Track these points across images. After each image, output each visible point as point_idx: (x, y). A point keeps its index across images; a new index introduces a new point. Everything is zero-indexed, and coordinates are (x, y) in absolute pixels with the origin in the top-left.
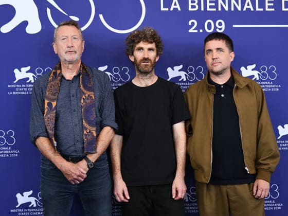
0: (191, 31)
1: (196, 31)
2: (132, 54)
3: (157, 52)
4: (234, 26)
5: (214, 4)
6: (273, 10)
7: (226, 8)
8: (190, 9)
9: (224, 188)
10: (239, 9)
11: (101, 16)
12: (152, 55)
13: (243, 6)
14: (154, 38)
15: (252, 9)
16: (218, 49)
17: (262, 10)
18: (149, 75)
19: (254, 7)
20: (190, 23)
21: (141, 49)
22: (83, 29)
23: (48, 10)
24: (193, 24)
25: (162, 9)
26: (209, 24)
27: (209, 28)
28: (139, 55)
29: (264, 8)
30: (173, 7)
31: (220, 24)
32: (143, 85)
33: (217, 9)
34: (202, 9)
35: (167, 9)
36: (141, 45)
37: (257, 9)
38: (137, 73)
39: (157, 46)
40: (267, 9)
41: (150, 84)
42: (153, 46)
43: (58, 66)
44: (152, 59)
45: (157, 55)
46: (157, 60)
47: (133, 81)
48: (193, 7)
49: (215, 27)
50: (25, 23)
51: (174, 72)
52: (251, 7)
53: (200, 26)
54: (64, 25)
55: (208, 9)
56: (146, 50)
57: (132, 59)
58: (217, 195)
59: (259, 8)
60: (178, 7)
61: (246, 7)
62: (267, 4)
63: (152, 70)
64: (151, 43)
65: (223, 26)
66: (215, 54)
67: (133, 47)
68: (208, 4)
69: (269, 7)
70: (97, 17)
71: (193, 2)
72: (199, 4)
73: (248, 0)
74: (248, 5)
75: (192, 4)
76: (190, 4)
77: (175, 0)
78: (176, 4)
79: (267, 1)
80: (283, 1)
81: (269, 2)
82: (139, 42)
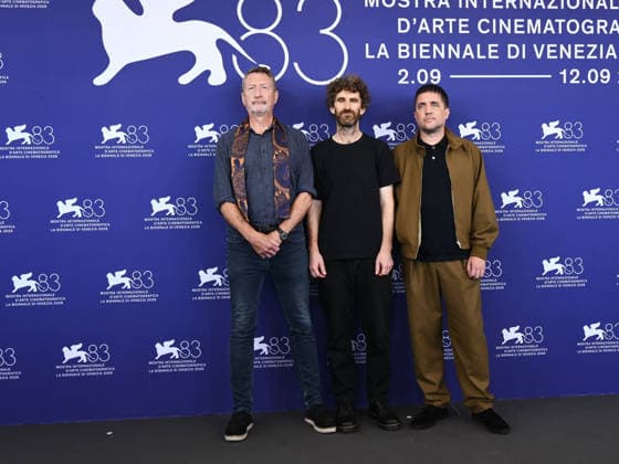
0: (401, 82)
1: (407, 83)
2: (333, 106)
3: (363, 103)
4: (451, 76)
5: (427, 51)
6: (497, 57)
7: (442, 55)
8: (400, 56)
9: (433, 266)
10: (458, 55)
11: (296, 65)
12: (355, 107)
13: (462, 53)
14: (357, 86)
15: (473, 57)
16: (433, 103)
17: (484, 57)
18: (351, 130)
19: (475, 54)
20: (400, 73)
21: (343, 100)
23: (234, 58)
24: (403, 73)
25: (368, 56)
26: (423, 75)
27: (423, 78)
28: (339, 106)
29: (487, 55)
30: (380, 53)
31: (435, 74)
32: (345, 143)
33: (432, 56)
34: (415, 56)
35: (373, 57)
36: (342, 94)
37: (479, 57)
38: (338, 128)
39: (361, 96)
40: (490, 57)
41: (353, 141)
42: (356, 95)
43: (245, 120)
44: (356, 112)
45: (362, 107)
46: (362, 112)
47: (334, 138)
48: (404, 54)
49: (430, 78)
50: (207, 73)
51: (381, 131)
52: (471, 54)
53: (412, 76)
54: (253, 72)
55: (422, 57)
56: (348, 100)
57: (333, 111)
58: (425, 272)
59: (481, 54)
60: (386, 54)
61: (466, 54)
62: (490, 51)
63: (355, 123)
65: (439, 77)
66: (429, 109)
67: (333, 97)
68: (422, 51)
69: (493, 54)
70: (291, 65)
71: (404, 48)
72: (411, 50)
73: (468, 46)
74: (468, 52)
75: (403, 50)
76: (400, 51)
77: (383, 46)
78: (383, 51)
79: (490, 46)
80: (510, 46)
81: (493, 48)
82: (339, 91)
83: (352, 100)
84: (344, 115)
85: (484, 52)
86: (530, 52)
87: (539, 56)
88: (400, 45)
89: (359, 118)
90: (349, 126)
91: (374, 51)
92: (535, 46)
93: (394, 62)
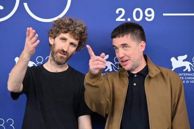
1: (124, 20)
4: (164, 15)
11: (26, 5)
20: (117, 12)
21: (64, 39)
24: (120, 12)
49: (144, 16)
65: (153, 15)
70: (21, 5)
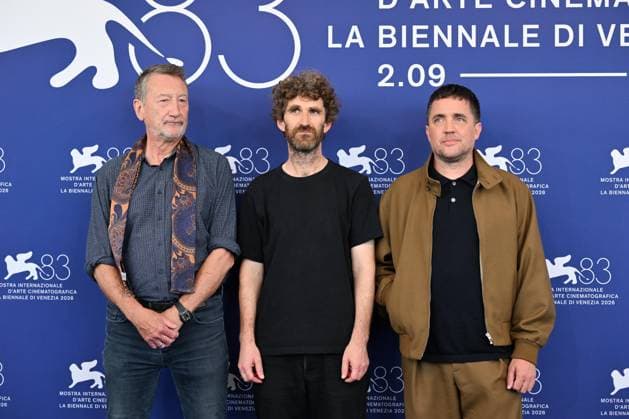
0: (382, 84)
1: (392, 85)
2: (282, 119)
3: (327, 116)
4: (462, 75)
5: (425, 36)
6: (537, 45)
7: (449, 43)
8: (382, 45)
10: (473, 43)
12: (317, 121)
13: (479, 39)
14: (321, 91)
15: (497, 45)
16: (457, 115)
17: (516, 45)
18: (309, 157)
19: (501, 40)
20: (380, 71)
21: (296, 109)
22: (189, 81)
24: (386, 71)
25: (331, 45)
26: (416, 73)
27: (416, 77)
28: (292, 121)
29: (520, 42)
30: (350, 40)
31: (437, 72)
32: (300, 176)
33: (432, 44)
34: (404, 45)
35: (339, 46)
36: (297, 101)
37: (507, 44)
38: (291, 152)
39: (326, 105)
40: (526, 44)
41: (311, 173)
44: (318, 128)
45: (327, 121)
46: (326, 129)
47: (284, 167)
48: (387, 41)
49: (428, 78)
50: (91, 71)
51: (350, 158)
52: (495, 40)
53: (400, 75)
55: (415, 45)
56: (305, 111)
57: (281, 127)
59: (510, 41)
60: (359, 41)
61: (485, 40)
62: (526, 35)
63: (317, 146)
64: (315, 99)
65: (442, 75)
66: (452, 124)
67: (283, 105)
68: (415, 36)
69: (530, 40)
70: (214, 59)
71: (387, 32)
72: (398, 36)
73: (490, 28)
74: (490, 36)
75: (386, 36)
76: (382, 36)
77: (355, 29)
78: (355, 37)
79: (526, 27)
80: (558, 27)
81: (530, 31)
82: (293, 97)
83: (312, 111)
84: (299, 134)
85: (516, 36)
86: (592, 37)
87: (606, 43)
88: (382, 28)
89: (323, 138)
90: (306, 151)
91: (341, 36)
92: (600, 27)
93: (372, 54)
